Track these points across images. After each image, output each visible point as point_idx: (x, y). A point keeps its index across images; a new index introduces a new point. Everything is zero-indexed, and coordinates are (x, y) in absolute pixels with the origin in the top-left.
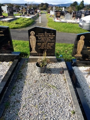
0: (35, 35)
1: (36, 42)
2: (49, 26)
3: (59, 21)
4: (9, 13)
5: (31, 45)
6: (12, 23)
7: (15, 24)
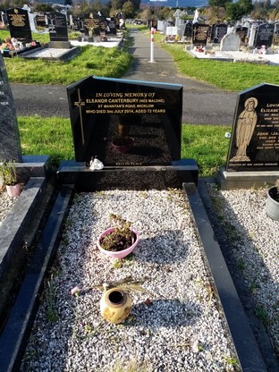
0: (257, 110)
1: (256, 128)
2: (187, 73)
3: (208, 56)
4: (55, 32)
5: (238, 138)
6: (74, 65)
7: (85, 69)
